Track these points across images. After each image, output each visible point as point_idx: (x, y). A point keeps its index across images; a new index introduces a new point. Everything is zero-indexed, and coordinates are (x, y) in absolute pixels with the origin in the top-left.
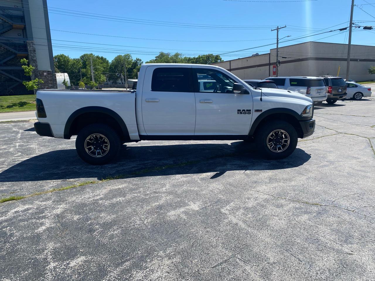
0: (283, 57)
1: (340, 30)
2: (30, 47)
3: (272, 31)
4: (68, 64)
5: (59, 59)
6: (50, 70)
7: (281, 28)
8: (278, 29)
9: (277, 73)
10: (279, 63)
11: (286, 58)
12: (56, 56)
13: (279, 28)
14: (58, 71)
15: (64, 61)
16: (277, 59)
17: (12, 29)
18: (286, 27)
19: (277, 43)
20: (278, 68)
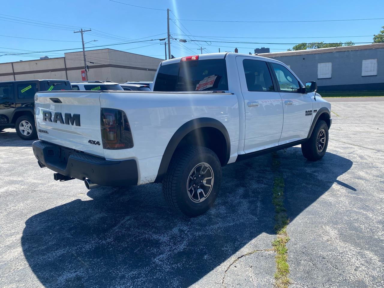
0: (90, 62)
1: (159, 40)
3: (74, 33)
7: (85, 31)
8: (82, 32)
9: (87, 78)
10: (88, 67)
11: (93, 63)
13: (83, 30)
16: (85, 64)
18: (91, 30)
19: (84, 48)
20: (88, 73)
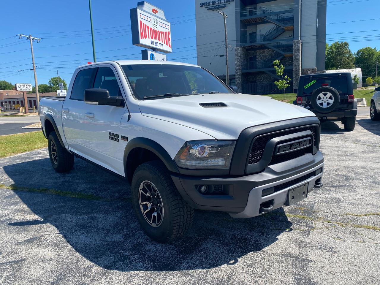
2: (295, 46)
4: (372, 57)
5: (363, 52)
6: (315, 67)
12: (360, 50)
14: (354, 66)
15: (369, 54)
17: (284, 32)
